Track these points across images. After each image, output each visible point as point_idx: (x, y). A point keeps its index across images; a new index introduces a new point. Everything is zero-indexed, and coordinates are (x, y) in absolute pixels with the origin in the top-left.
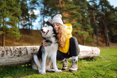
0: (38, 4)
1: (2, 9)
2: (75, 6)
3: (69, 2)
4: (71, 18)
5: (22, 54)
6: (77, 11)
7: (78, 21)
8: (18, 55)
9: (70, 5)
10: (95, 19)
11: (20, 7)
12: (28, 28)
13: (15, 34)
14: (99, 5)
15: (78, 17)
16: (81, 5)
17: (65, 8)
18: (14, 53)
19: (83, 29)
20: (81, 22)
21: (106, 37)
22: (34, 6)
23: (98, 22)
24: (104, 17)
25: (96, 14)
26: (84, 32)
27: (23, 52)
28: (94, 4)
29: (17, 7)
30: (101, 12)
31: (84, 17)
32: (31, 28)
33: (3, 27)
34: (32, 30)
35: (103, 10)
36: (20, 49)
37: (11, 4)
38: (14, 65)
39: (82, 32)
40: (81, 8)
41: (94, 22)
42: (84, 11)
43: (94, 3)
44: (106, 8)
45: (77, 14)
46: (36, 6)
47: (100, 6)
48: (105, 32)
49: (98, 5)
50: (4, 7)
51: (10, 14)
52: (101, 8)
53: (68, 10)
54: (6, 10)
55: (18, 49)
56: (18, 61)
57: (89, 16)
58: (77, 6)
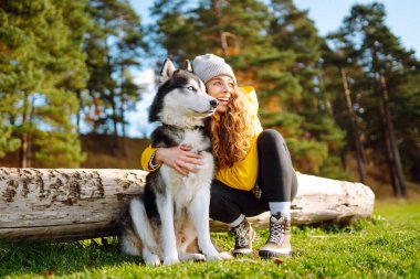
0: (145, 46)
1: (22, 62)
2: (275, 53)
3: (257, 38)
4: (265, 93)
5: (82, 197)
6: (284, 68)
7: (290, 105)
8: (66, 198)
9: (259, 48)
10: (349, 99)
11: (85, 56)
12: (109, 133)
13: (64, 152)
14: (362, 50)
15: (289, 88)
16: (297, 50)
17: (242, 59)
18: (53, 191)
19: (308, 134)
20: (301, 109)
21: (392, 164)
22: (131, 53)
23: (362, 110)
24: (382, 89)
25: (352, 81)
26: (313, 143)
27: (87, 189)
28: (343, 45)
29: (74, 57)
30: (372, 75)
31: (310, 90)
32: (120, 132)
33: (21, 126)
34: (125, 138)
35: (377, 66)
36: (77, 176)
37: (53, 46)
38: (51, 235)
39: (306, 144)
40: (298, 60)
41: (347, 108)
42: (310, 69)
43: (345, 41)
44: (389, 57)
45: (286, 79)
46: (138, 55)
47: (368, 52)
48: (388, 143)
49: (358, 47)
50: (28, 56)
51: (48, 78)
52: (370, 59)
53: (252, 65)
54: (35, 66)
55: (67, 176)
56: (66, 220)
57: (329, 88)
58: (285, 53)
